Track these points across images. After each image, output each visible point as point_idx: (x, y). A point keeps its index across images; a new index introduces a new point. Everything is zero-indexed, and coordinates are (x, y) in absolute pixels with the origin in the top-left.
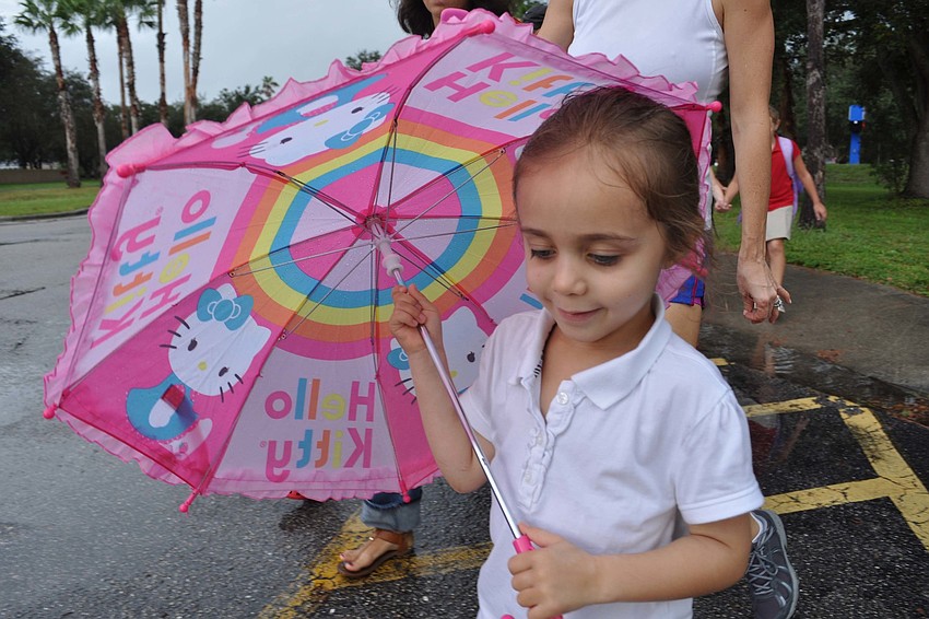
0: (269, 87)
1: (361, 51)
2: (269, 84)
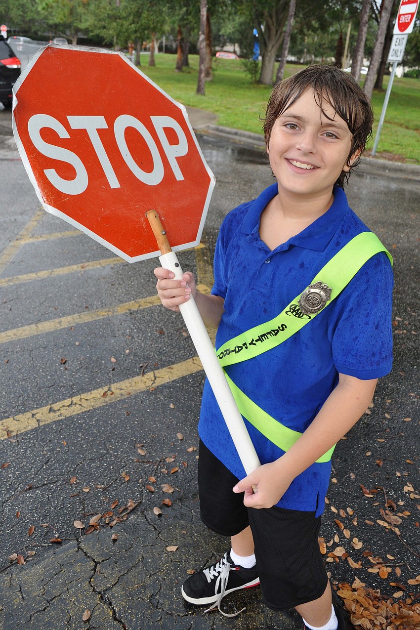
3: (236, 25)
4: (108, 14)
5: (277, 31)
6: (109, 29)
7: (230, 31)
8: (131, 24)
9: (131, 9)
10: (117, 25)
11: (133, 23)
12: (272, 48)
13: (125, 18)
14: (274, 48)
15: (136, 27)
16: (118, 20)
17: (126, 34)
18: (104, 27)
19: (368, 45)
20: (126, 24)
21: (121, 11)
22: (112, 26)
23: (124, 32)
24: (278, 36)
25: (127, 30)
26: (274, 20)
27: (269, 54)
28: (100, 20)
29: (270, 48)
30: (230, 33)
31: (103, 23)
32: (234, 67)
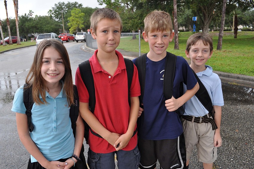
0: (31, 13)
1: (59, 2)
2: (31, 12)
3: (183, 19)
4: (128, 17)
5: (208, 16)
6: (128, 24)
7: (181, 21)
8: (138, 20)
9: (138, 13)
10: (132, 21)
11: (139, 20)
12: (207, 24)
13: (136, 18)
14: (208, 24)
15: (141, 21)
16: (132, 19)
17: (136, 25)
18: (126, 23)
19: (243, 20)
20: (136, 20)
21: (134, 15)
22: (130, 22)
23: (136, 24)
24: (209, 18)
25: (137, 23)
26: (207, 11)
27: (206, 27)
28: (124, 20)
29: (206, 24)
30: (181, 22)
31: (125, 21)
32: (185, 35)
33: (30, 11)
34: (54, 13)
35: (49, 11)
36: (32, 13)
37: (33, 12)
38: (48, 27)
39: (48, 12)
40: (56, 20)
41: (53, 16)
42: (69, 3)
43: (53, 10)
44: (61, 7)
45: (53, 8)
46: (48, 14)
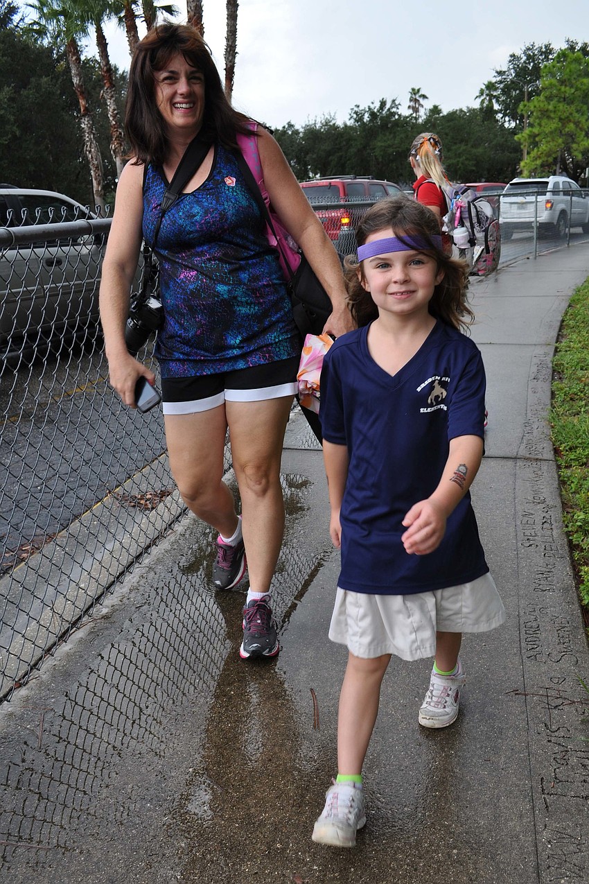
0: (417, 101)
1: (529, 45)
2: (417, 97)
33: (415, 92)
34: (503, 98)
35: (484, 87)
36: (421, 100)
37: (424, 97)
38: (459, 155)
39: (482, 92)
40: (506, 125)
41: (496, 107)
42: (572, 48)
43: (501, 82)
44: (536, 68)
45: (500, 73)
46: (479, 100)
